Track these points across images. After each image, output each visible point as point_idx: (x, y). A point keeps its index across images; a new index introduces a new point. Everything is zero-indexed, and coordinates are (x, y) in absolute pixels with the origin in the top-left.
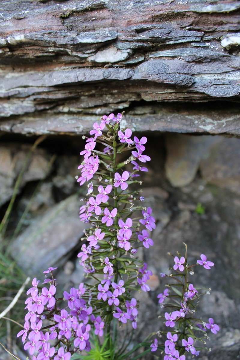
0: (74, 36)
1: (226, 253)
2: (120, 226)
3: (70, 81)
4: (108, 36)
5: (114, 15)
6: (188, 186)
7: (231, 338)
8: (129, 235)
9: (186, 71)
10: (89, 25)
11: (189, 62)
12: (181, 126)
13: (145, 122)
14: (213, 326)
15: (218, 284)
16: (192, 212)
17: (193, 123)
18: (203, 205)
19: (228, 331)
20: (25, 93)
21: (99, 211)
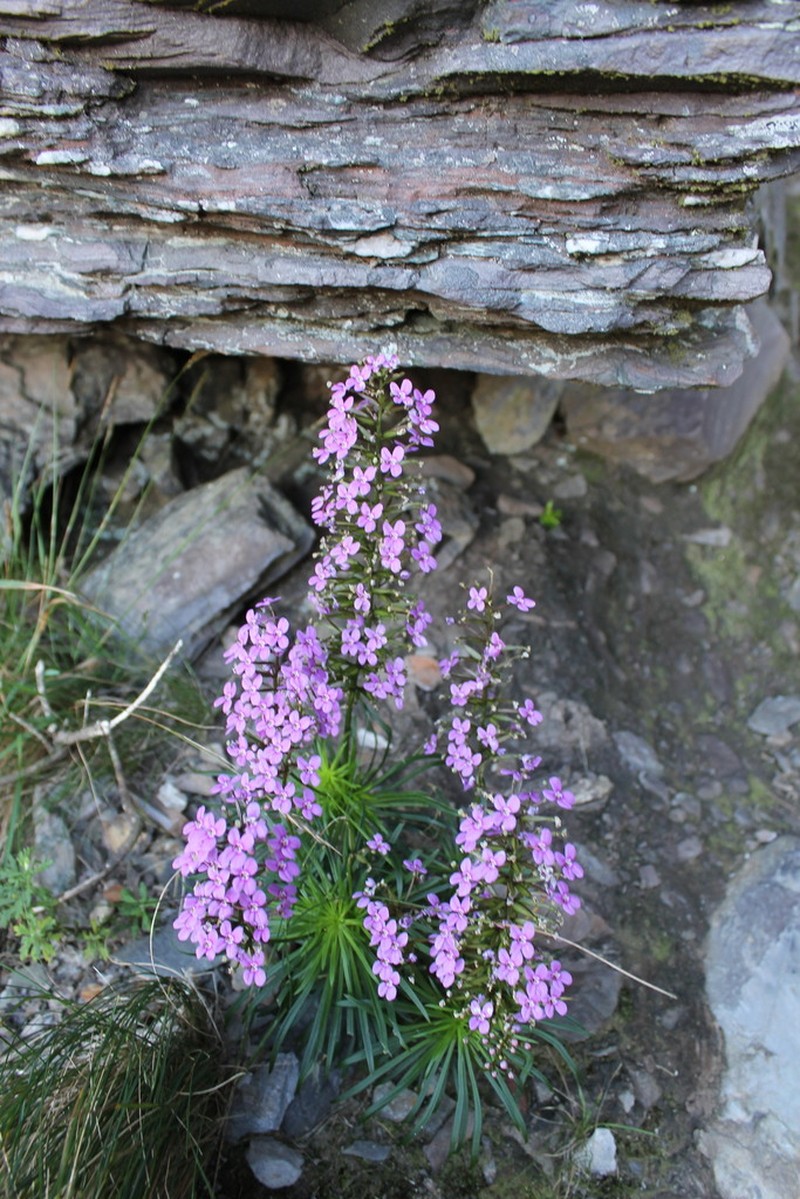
0: (323, 212)
1: (601, 622)
2: (385, 533)
3: (307, 282)
4: (381, 221)
5: (393, 179)
6: (524, 455)
7: (589, 789)
8: (399, 546)
9: (505, 285)
10: (348, 189)
11: (512, 270)
12: (496, 363)
13: (432, 350)
14: (531, 713)
15: (575, 687)
16: (529, 521)
17: (520, 358)
18: (559, 504)
19: (585, 776)
20: (209, 281)
21: (353, 508)
